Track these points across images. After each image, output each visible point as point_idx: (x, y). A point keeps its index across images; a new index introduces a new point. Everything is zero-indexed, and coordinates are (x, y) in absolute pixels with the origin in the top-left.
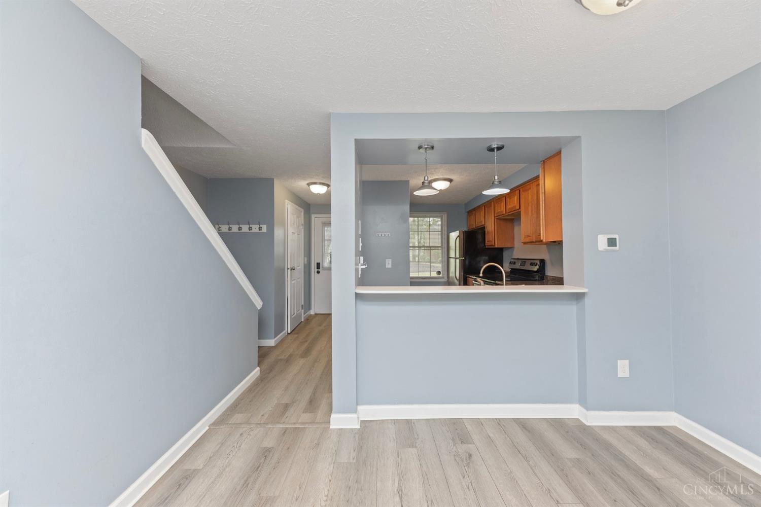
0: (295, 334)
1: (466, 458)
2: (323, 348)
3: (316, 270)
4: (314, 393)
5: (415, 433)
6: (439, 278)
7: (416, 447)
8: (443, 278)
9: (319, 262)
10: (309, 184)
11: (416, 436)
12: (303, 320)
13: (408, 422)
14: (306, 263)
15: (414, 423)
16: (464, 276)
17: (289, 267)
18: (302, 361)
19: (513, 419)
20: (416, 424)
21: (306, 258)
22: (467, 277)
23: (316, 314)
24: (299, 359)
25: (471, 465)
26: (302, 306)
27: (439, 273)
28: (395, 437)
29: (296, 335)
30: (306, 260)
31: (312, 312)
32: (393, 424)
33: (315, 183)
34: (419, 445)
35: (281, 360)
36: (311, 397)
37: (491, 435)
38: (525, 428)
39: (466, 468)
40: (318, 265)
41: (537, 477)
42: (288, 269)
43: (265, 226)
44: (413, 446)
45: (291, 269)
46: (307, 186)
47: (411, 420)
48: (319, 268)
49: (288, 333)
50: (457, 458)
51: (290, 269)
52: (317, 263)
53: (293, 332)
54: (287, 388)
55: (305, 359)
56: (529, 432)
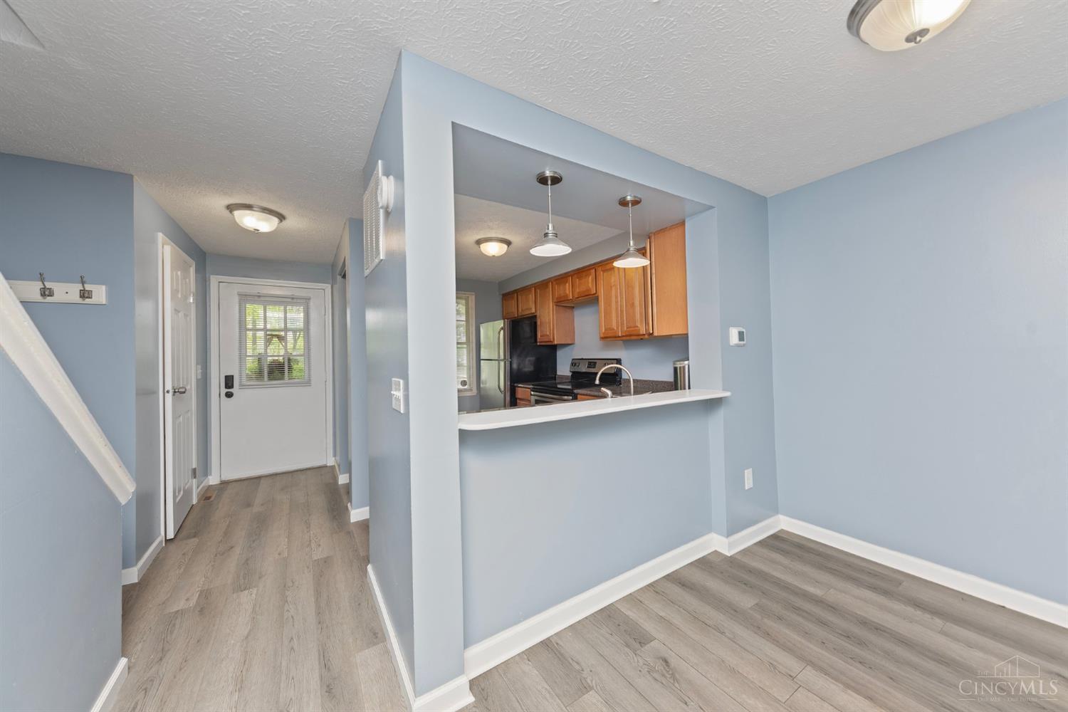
0: (188, 537)
1: (664, 668)
2: (286, 554)
3: (224, 391)
4: (326, 665)
5: (571, 662)
6: (465, 390)
7: (592, 688)
8: (471, 390)
9: (229, 374)
10: (231, 208)
11: (577, 667)
12: (195, 501)
13: (546, 644)
14: (199, 377)
15: (557, 644)
16: (511, 385)
17: (169, 387)
18: (247, 598)
19: (664, 577)
20: (559, 642)
21: (199, 367)
22: (515, 387)
23: (225, 484)
24: (235, 595)
25: (677, 676)
26: (194, 471)
27: (464, 383)
28: (548, 688)
29: (195, 540)
30: (200, 371)
31: (213, 480)
32: (527, 662)
33: (248, 207)
34: (592, 681)
35: (180, 613)
36: (321, 678)
37: (662, 614)
38: (683, 585)
39: (676, 685)
40: (229, 381)
41: (748, 651)
42: (165, 392)
43: (104, 287)
44: (585, 688)
45: (175, 392)
46: (228, 212)
47: (548, 639)
48: (232, 387)
49: (167, 541)
50: (655, 675)
51: (171, 391)
52: (226, 377)
53: (181, 536)
54: (240, 685)
55: (255, 591)
56: (692, 589)
